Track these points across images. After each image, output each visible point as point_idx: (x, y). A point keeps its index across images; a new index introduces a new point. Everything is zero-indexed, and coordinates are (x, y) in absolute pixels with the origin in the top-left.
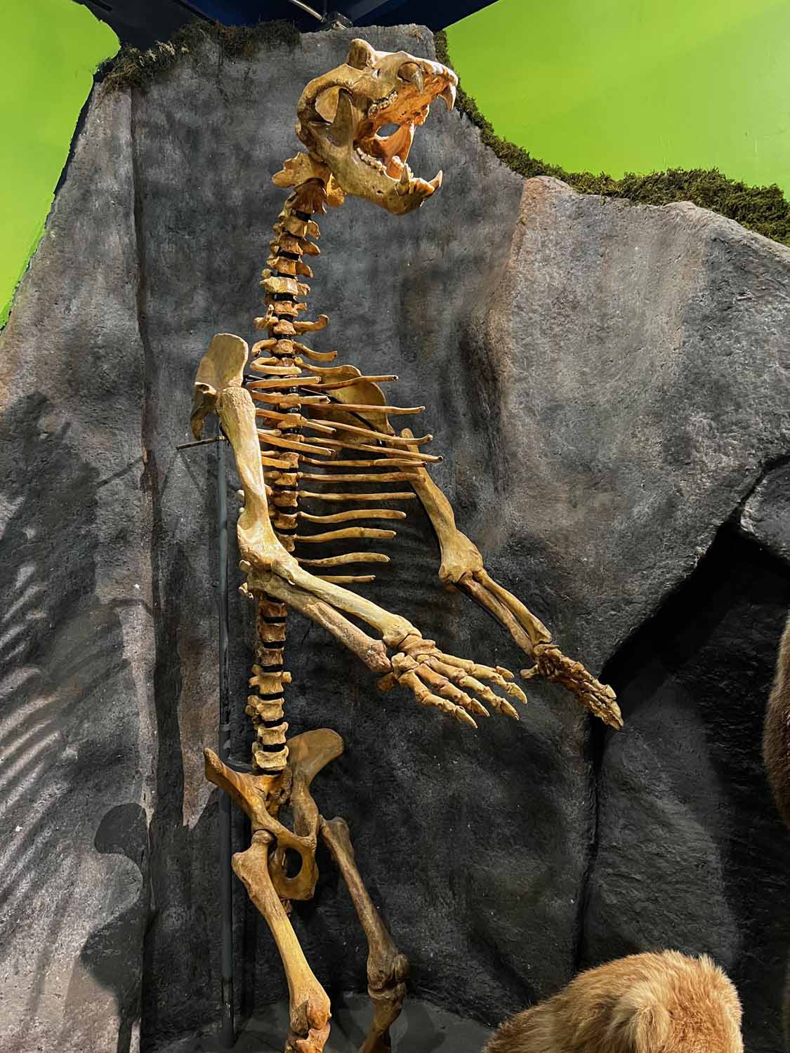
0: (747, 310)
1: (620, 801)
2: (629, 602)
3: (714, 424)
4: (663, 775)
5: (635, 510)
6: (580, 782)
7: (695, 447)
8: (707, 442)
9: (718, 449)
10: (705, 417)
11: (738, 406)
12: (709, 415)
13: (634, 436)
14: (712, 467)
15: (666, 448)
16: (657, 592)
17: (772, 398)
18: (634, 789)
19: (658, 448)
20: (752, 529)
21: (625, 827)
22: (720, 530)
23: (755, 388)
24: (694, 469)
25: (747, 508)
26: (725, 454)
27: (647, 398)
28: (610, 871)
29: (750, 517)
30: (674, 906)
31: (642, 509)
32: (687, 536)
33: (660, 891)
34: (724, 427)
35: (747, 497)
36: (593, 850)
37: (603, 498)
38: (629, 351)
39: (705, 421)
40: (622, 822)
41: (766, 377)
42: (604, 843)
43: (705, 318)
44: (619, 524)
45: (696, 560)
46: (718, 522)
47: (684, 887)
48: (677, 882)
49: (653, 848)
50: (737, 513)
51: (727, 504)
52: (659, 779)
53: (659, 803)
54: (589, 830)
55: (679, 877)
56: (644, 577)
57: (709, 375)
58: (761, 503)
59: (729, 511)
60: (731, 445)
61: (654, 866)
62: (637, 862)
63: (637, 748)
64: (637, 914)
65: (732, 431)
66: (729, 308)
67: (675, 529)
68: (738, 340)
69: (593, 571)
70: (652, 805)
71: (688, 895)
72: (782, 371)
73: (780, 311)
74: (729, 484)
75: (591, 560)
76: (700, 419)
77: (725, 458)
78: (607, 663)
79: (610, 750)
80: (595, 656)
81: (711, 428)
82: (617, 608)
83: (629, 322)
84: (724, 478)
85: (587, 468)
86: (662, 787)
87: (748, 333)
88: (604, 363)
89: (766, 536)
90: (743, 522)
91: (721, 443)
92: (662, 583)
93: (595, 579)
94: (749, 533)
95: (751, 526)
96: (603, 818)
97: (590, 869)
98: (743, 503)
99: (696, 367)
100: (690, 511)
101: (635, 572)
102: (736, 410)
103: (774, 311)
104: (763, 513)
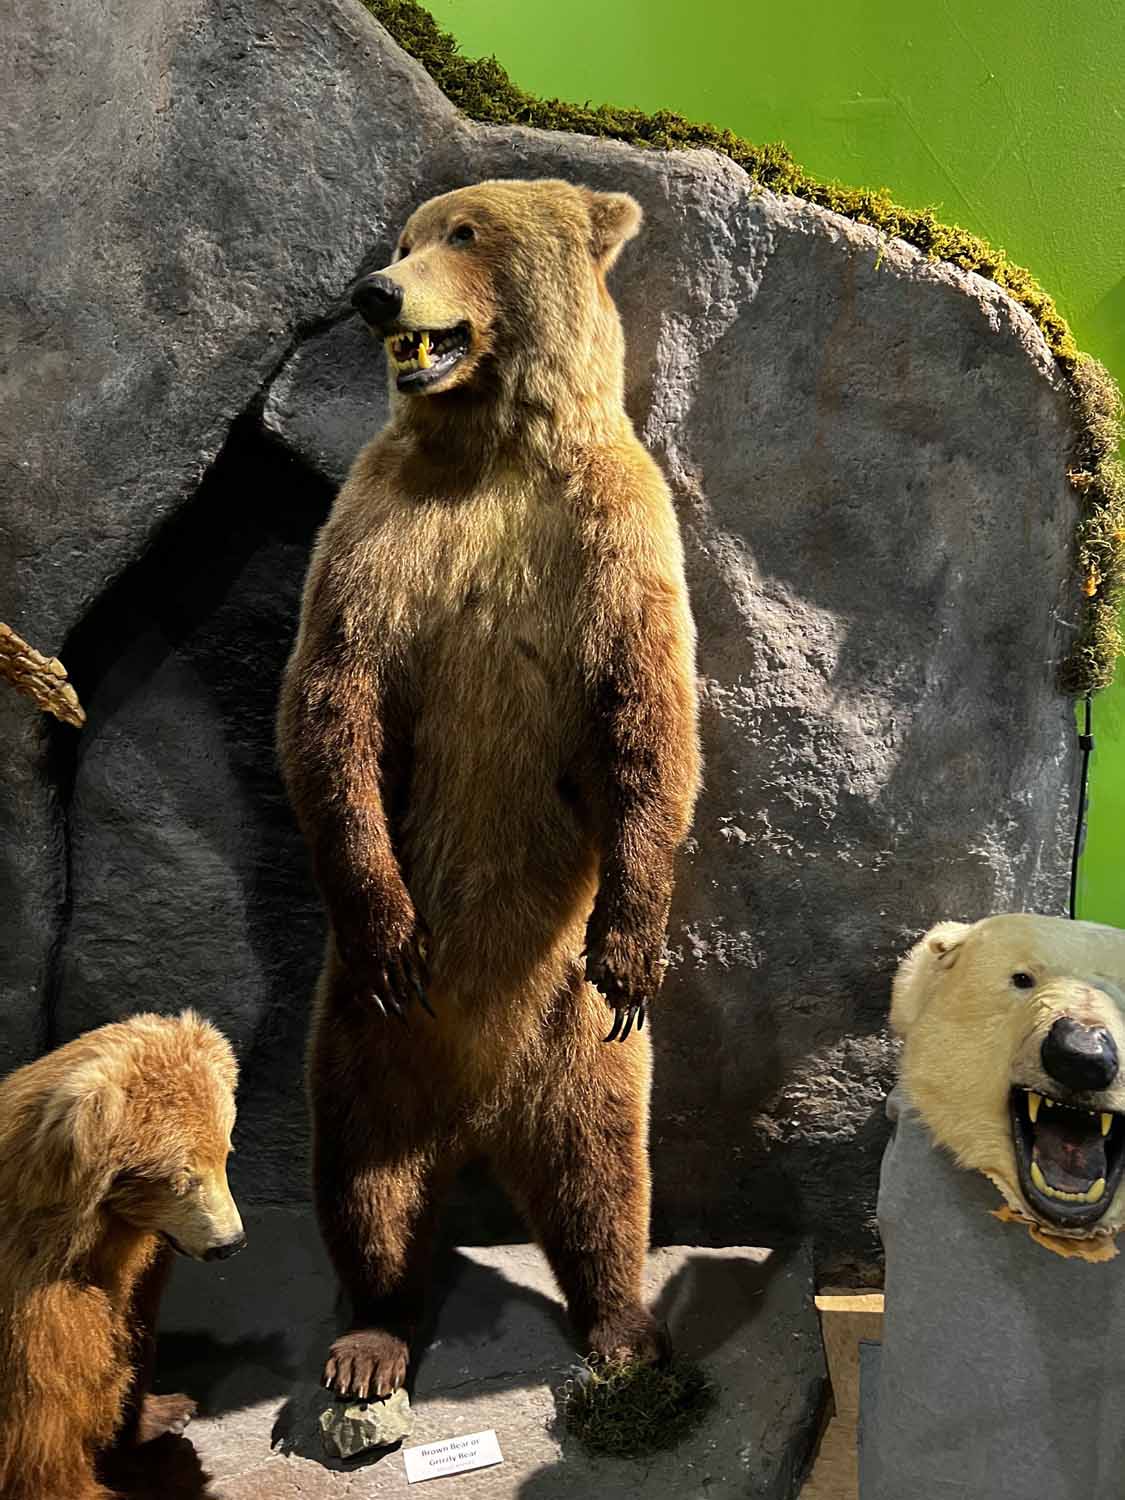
0: (269, 68)
1: (98, 840)
2: (101, 536)
3: (222, 253)
4: (166, 794)
5: (105, 385)
6: (38, 818)
7: (194, 288)
8: (211, 282)
9: (229, 295)
10: (208, 239)
11: (258, 229)
12: (214, 236)
13: (98, 256)
14: (220, 323)
15: (149, 282)
16: (144, 521)
17: (306, 224)
18: (122, 819)
19: (136, 282)
20: (279, 428)
21: (112, 873)
22: (233, 424)
23: (283, 201)
24: (193, 323)
25: (272, 395)
26: (240, 305)
27: (116, 191)
28: (92, 937)
29: (277, 409)
30: (184, 965)
31: (117, 382)
32: (185, 432)
33: (162, 951)
34: (237, 260)
35: (269, 381)
36: (64, 913)
37: (52, 360)
38: (88, 103)
39: (208, 246)
40: (108, 866)
41: (296, 186)
42: (81, 900)
43: (205, 64)
44: (78, 407)
45: (201, 471)
46: (231, 414)
47: (195, 939)
48: (185, 935)
49: (154, 895)
50: (258, 402)
51: (244, 387)
52: (160, 800)
53: (161, 833)
54: (58, 883)
55: (188, 928)
56: (124, 497)
57: (213, 166)
58: (293, 388)
59: (247, 396)
60: (249, 291)
61: (155, 919)
62: (131, 918)
63: (126, 760)
64: (134, 985)
65: (247, 269)
66: (242, 56)
67: (167, 420)
68: (255, 117)
69: (41, 485)
70: (151, 837)
71: (202, 948)
72: (320, 181)
73: (316, 79)
74: (244, 354)
75: (36, 465)
76: (199, 242)
77: (239, 312)
78: (71, 633)
79: (87, 767)
80: (50, 623)
81: (217, 257)
82: (82, 545)
83: (85, 51)
84: (239, 344)
85: (23, 307)
86: (165, 810)
87: (271, 108)
88: (44, 118)
89: (299, 439)
90: (266, 415)
91: (234, 286)
92: (152, 505)
93: (45, 497)
94: (275, 434)
95: (278, 424)
96: (77, 866)
97: (61, 940)
98: (266, 387)
99: (192, 148)
100: (190, 393)
101: (109, 487)
102: (255, 235)
103: (308, 78)
104: (295, 405)
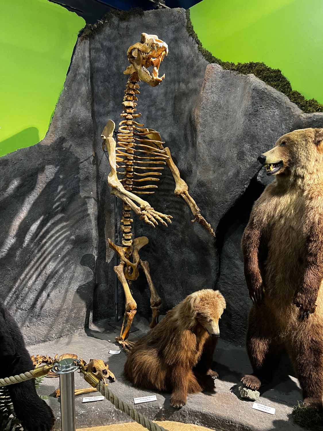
0: (262, 112)
1: (226, 261)
2: (227, 202)
3: (251, 147)
4: (238, 254)
5: (229, 174)
6: (214, 255)
7: (246, 155)
8: (249, 153)
9: (252, 155)
10: (249, 146)
11: (258, 142)
12: (250, 145)
13: (230, 151)
14: (250, 161)
15: (238, 155)
16: (234, 199)
17: (267, 140)
18: (230, 258)
19: (236, 155)
20: (260, 180)
21: (227, 269)
22: (251, 180)
23: (263, 136)
24: (244, 161)
25: (259, 174)
26: (253, 157)
27: (234, 139)
28: (223, 281)
29: (260, 176)
30: (238, 291)
31: (231, 174)
32: (242, 182)
33: (235, 287)
34: (254, 149)
35: (260, 170)
36: (219, 274)
37: (222, 169)
38: (232, 123)
39: (249, 147)
40: (227, 267)
41: (266, 133)
42: (222, 273)
43: (250, 114)
44: (224, 178)
45: (245, 189)
46: (251, 178)
47: (241, 286)
48: (239, 284)
49: (234, 275)
50: (256, 175)
51: (254, 173)
52: (236, 255)
53: (236, 262)
54: (217, 269)
55: (240, 283)
56: (231, 194)
57: (250, 132)
58: (264, 172)
59: (254, 174)
60: (255, 154)
61: (233, 280)
62: (230, 279)
63: (231, 245)
64: (229, 293)
65: (255, 150)
66: (257, 111)
67: (239, 180)
68: (259, 122)
69: (218, 192)
70: (235, 262)
71: (242, 288)
72: (271, 131)
73: (272, 112)
74: (254, 166)
75: (217, 189)
76: (247, 146)
77: (253, 158)
78: (221, 220)
79: (224, 246)
80: (217, 217)
81: (250, 148)
82: (223, 203)
83: (234, 114)
84: (253, 164)
85: (219, 160)
86: (237, 257)
87: (262, 119)
88: (226, 127)
89: (264, 182)
90: (258, 178)
91: (253, 154)
92: (235, 196)
93: (218, 194)
94: (259, 181)
95: (260, 179)
96: (221, 266)
97: (217, 281)
98: (258, 172)
99: (246, 130)
100: (243, 174)
101: (228, 193)
102: (257, 143)
103: (270, 112)
104: (264, 175)
